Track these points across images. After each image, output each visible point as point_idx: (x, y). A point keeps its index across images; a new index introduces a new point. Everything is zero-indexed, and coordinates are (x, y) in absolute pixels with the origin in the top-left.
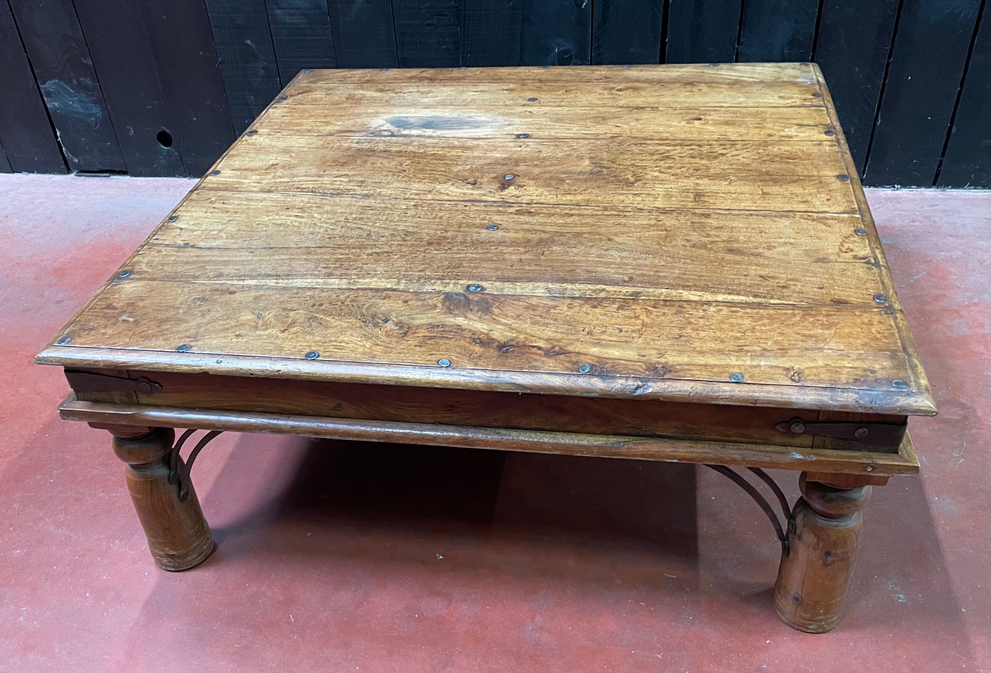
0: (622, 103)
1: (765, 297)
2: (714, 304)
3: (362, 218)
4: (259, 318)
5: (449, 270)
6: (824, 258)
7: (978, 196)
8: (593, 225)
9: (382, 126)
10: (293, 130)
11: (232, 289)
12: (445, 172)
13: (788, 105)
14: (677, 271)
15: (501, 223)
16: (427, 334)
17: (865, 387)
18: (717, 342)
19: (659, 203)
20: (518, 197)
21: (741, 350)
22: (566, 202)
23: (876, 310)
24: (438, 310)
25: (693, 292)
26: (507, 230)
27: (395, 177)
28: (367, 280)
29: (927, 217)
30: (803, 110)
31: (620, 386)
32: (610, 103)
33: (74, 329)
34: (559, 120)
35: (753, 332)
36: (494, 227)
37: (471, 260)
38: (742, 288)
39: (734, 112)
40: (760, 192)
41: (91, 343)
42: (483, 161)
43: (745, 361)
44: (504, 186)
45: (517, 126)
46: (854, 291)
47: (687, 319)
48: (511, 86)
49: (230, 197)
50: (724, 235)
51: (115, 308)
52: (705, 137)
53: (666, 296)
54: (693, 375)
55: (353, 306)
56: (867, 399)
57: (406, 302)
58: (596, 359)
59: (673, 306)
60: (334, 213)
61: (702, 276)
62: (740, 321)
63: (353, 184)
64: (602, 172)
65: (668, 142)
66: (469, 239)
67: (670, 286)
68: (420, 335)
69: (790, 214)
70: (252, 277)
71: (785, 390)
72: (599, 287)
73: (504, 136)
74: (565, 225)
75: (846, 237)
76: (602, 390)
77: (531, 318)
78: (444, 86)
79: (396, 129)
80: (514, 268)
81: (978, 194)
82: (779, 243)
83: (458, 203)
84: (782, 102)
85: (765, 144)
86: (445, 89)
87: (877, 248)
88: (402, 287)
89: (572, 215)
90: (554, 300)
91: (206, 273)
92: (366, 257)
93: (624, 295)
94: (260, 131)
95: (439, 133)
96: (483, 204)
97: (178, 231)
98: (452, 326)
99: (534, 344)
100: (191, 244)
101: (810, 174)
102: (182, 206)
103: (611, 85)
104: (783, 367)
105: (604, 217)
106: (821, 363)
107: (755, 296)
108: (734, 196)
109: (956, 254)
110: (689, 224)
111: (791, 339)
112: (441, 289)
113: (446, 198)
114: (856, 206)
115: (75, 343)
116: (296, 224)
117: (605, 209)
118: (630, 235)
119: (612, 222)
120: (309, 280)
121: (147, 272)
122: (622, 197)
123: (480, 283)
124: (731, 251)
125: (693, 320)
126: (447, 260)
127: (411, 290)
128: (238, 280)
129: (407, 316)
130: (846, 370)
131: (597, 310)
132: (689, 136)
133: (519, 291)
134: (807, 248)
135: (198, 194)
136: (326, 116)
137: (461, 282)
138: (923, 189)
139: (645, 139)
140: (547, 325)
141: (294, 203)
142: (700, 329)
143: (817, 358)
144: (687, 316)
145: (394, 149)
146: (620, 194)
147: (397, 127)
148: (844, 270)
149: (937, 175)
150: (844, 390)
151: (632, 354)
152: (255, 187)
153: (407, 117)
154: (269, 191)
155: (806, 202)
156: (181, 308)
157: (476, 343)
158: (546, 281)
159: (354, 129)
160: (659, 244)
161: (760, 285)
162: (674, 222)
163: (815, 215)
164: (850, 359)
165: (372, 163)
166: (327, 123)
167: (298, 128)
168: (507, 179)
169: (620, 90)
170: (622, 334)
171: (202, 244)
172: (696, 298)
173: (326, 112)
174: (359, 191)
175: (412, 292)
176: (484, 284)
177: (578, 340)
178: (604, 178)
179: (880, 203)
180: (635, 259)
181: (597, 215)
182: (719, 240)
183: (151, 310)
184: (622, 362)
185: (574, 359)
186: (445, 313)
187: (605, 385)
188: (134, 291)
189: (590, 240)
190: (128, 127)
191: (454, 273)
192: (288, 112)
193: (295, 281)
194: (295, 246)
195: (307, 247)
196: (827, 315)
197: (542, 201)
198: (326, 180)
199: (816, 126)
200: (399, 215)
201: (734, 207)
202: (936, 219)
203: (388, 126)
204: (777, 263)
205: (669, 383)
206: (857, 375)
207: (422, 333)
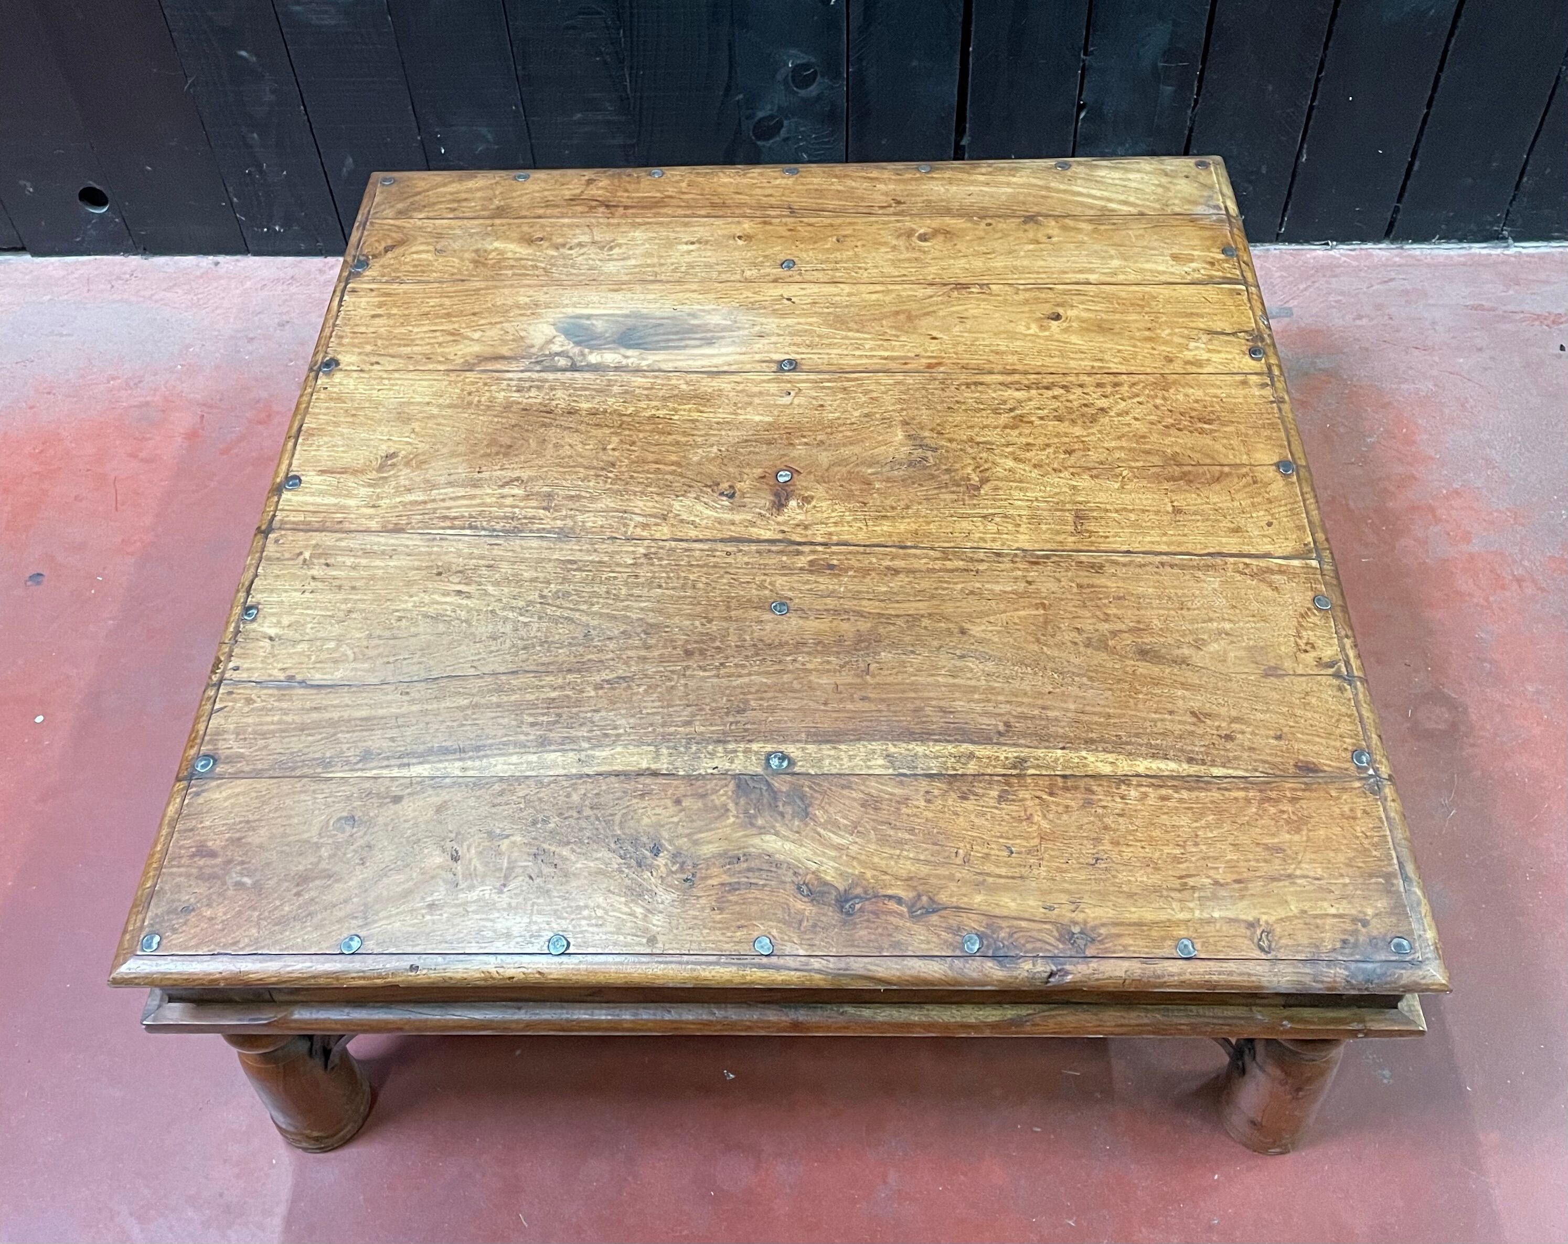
0: (932, 271)
1: (1203, 763)
2: (1134, 781)
3: (566, 594)
4: (455, 859)
5: (731, 719)
6: (1276, 668)
7: (1451, 257)
8: (933, 597)
9: (551, 341)
10: (399, 356)
11: (395, 790)
12: (678, 464)
13: (1189, 279)
14: (1072, 706)
15: (790, 594)
16: (726, 878)
17: (1358, 957)
18: (1149, 870)
19: (1024, 540)
20: (806, 528)
21: (1184, 888)
22: (881, 540)
23: (1357, 784)
24: (732, 820)
25: (1102, 756)
26: (802, 612)
27: (600, 480)
28: (606, 753)
29: (1379, 307)
30: (1210, 292)
31: (1026, 974)
32: (911, 270)
33: (159, 911)
34: (839, 322)
35: (1196, 844)
36: (782, 606)
37: (762, 690)
38: (1170, 741)
39: (1109, 298)
40: (1170, 509)
41: (197, 946)
42: (735, 435)
43: (1192, 910)
44: (780, 500)
45: (774, 339)
46: (1324, 741)
47: (1100, 817)
48: (747, 226)
49: (332, 548)
50: (1130, 618)
51: (213, 854)
52: (1073, 364)
53: (1065, 768)
54: (1125, 947)
55: (597, 819)
56: (1360, 978)
57: (678, 802)
58: (985, 921)
59: (1076, 788)
60: (518, 581)
61: (1109, 716)
62: (1176, 821)
63: (534, 503)
64: (925, 459)
65: (1017, 377)
66: (748, 638)
67: (1068, 743)
68: (715, 882)
69: (1219, 560)
70: (423, 757)
71: (1251, 967)
72: (966, 747)
73: (758, 367)
74: (889, 597)
75: (1302, 616)
76: (1001, 981)
77: (875, 829)
78: (635, 226)
79: (577, 350)
80: (829, 708)
81: (1452, 253)
82: (1210, 631)
83: (714, 546)
84: (1179, 270)
85: (1163, 383)
86: (638, 234)
87: (1347, 636)
88: (663, 765)
89: (896, 572)
90: (901, 783)
91: (342, 752)
92: (593, 693)
93: (1004, 767)
94: (344, 359)
95: (650, 359)
96: (754, 547)
97: (266, 643)
98: (759, 856)
99: (889, 892)
100: (299, 678)
101: (1238, 462)
102: (256, 576)
103: (908, 223)
104: (1246, 921)
105: (946, 576)
106: (1294, 908)
107: (1190, 761)
108: (1133, 517)
109: (1426, 386)
110: (1075, 590)
111: (1251, 856)
112: (727, 765)
113: (693, 533)
114: (1310, 539)
115: (170, 948)
116: (463, 615)
117: (946, 555)
118: (992, 619)
119: (959, 586)
120: (514, 759)
121: (242, 756)
122: (965, 525)
123: (782, 748)
124: (1144, 653)
125: (1108, 821)
126: (723, 694)
127: (682, 773)
128: (400, 766)
129: (687, 835)
130: (1330, 921)
131: (969, 805)
132: (1048, 361)
133: (846, 766)
134: (1251, 643)
135: (277, 541)
136: (448, 315)
137: (755, 747)
138: (1370, 245)
139: (981, 371)
140: (900, 843)
141: (446, 558)
142: (1122, 841)
143: (1289, 898)
144: (1100, 811)
145: (585, 406)
146: (963, 517)
147: (577, 343)
148: (1307, 694)
149: (1391, 225)
150: (1331, 962)
151: (1033, 905)
152: (371, 517)
153: (589, 317)
154: (398, 530)
155: (1237, 530)
156: (322, 845)
157: (801, 892)
158: (885, 737)
159: (504, 351)
160: (1038, 640)
161: (1192, 733)
162: (1053, 586)
163: (1254, 562)
164: (1332, 896)
165: (557, 446)
166: (456, 336)
167: (408, 350)
168: (781, 480)
169: (923, 238)
170: (1013, 860)
171: (318, 676)
172: (1107, 769)
173: (447, 302)
174: (550, 521)
175: (683, 777)
176: (791, 749)
177: (951, 878)
178: (933, 477)
179: (1307, 279)
180: (1008, 679)
181: (933, 570)
182: (1123, 627)
183: (274, 856)
184: (1023, 924)
185: (953, 922)
186: (743, 826)
187: (1005, 973)
188: (233, 806)
189: (935, 634)
190: (22, 182)
191: (740, 726)
192: (380, 305)
193: (493, 761)
194: (472, 672)
195: (494, 674)
196: (1294, 800)
197: (845, 537)
198: (488, 493)
199: (1234, 334)
200: (626, 583)
201: (1136, 547)
202: (1393, 310)
203: (561, 344)
204: (1213, 680)
205: (1094, 964)
206: (1344, 931)
207: (718, 876)
